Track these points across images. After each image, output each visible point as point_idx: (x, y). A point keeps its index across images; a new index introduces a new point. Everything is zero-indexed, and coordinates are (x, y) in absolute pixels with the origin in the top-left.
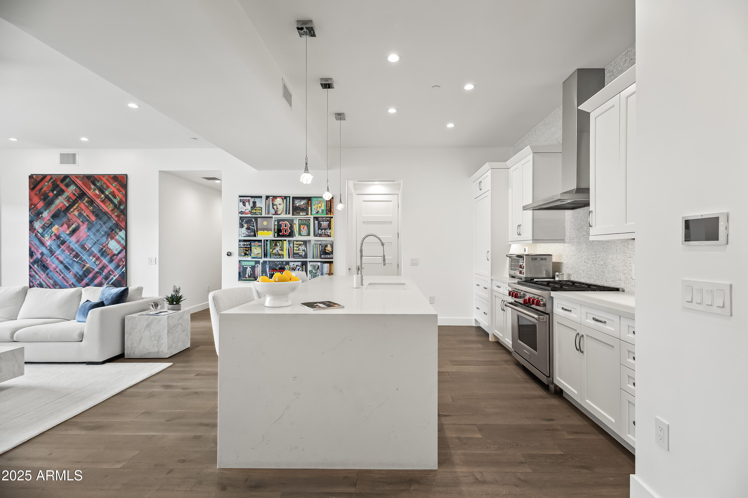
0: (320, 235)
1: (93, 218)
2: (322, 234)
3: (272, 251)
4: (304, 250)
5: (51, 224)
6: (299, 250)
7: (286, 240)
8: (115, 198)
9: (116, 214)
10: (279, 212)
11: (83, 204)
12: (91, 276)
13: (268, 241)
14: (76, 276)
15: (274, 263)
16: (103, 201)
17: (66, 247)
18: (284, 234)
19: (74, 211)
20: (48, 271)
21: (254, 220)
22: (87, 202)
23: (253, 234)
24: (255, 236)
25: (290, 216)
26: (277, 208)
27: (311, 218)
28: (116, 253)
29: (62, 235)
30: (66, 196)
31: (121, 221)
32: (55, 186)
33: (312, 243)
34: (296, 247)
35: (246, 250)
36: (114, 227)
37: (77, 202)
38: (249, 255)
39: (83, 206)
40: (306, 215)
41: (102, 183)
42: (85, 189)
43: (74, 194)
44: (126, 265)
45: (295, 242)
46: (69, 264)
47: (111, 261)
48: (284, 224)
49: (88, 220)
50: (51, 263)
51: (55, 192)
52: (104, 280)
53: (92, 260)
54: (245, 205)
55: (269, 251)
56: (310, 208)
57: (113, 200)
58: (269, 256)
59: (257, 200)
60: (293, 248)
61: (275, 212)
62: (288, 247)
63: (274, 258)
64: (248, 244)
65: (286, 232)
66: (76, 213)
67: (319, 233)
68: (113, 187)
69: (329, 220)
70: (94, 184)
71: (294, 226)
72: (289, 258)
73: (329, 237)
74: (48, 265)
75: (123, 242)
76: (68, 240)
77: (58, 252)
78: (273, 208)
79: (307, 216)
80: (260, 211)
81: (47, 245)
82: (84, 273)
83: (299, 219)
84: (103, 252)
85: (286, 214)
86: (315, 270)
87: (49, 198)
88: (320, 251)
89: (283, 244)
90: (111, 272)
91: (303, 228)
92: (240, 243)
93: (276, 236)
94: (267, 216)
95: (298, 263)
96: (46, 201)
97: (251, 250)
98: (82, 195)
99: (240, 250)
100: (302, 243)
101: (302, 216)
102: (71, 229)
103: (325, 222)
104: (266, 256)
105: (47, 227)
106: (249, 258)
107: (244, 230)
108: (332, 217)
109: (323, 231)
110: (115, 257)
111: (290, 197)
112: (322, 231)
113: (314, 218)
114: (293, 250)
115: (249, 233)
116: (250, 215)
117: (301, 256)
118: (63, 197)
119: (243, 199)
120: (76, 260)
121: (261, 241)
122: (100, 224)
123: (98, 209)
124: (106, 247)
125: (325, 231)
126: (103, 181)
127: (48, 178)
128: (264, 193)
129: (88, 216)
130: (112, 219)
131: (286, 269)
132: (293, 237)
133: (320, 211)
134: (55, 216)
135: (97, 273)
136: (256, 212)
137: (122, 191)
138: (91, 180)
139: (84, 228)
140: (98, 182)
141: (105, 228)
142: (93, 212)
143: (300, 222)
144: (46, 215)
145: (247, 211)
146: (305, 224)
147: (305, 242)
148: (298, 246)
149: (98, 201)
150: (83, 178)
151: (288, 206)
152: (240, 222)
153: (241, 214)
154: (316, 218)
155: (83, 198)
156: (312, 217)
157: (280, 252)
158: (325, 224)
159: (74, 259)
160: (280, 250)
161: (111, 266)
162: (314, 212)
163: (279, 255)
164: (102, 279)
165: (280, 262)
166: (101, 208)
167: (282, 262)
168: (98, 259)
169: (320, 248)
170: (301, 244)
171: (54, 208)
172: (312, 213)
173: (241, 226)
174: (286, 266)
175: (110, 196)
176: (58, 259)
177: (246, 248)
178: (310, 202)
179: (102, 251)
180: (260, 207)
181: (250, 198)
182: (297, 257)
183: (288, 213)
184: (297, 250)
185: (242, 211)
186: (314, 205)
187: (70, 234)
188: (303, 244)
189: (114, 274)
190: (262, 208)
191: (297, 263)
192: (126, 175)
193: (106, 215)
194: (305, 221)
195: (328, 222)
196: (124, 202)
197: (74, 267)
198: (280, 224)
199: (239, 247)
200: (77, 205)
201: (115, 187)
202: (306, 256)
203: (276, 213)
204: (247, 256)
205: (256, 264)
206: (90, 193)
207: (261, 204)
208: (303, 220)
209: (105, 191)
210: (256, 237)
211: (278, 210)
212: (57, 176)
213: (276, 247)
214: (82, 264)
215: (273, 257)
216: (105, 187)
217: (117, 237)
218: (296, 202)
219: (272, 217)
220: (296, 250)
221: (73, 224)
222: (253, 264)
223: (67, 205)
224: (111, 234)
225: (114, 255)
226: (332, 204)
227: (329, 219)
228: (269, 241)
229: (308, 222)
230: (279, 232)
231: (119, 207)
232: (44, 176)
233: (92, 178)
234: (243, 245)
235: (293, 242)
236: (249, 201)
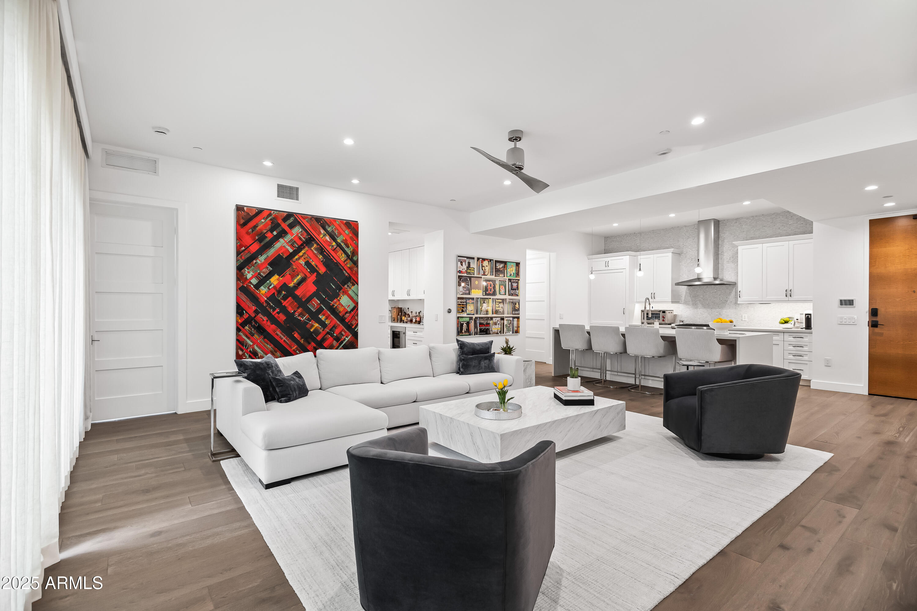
1: (323, 269)
3: (482, 308)
4: (502, 308)
5: (269, 273)
7: (490, 298)
8: (348, 247)
9: (347, 266)
10: (486, 274)
11: (309, 252)
12: (320, 337)
14: (301, 338)
16: (334, 250)
17: (289, 303)
18: (489, 293)
19: (299, 259)
21: (468, 279)
22: (315, 249)
23: (468, 292)
24: (469, 294)
25: (493, 277)
26: (485, 270)
28: (350, 310)
30: (290, 240)
31: (353, 274)
32: (275, 225)
33: (508, 301)
34: (497, 304)
36: (346, 280)
37: (304, 248)
38: (465, 312)
39: (310, 254)
41: (334, 228)
42: (314, 234)
43: (300, 238)
46: (292, 324)
47: (343, 319)
48: (490, 284)
49: (316, 271)
50: (269, 323)
51: (275, 233)
52: (335, 341)
53: (321, 319)
54: (462, 265)
55: (479, 307)
56: (506, 271)
57: (345, 249)
59: (471, 261)
61: (484, 273)
65: (491, 291)
66: (302, 261)
69: (517, 282)
70: (324, 229)
72: (493, 314)
75: (356, 298)
76: (292, 294)
78: (482, 270)
79: (504, 278)
80: (473, 271)
81: (263, 301)
82: (311, 335)
84: (334, 310)
85: (491, 275)
86: (508, 324)
87: (267, 240)
89: (489, 302)
90: (343, 333)
92: (458, 301)
93: (484, 295)
94: (478, 276)
96: (262, 244)
97: (466, 308)
98: (310, 241)
100: (501, 301)
101: (501, 277)
102: (296, 280)
103: (515, 284)
104: (477, 313)
105: (263, 277)
106: (466, 315)
107: (461, 288)
108: (519, 280)
110: (348, 315)
111: (493, 260)
113: (509, 279)
114: (496, 307)
115: (465, 291)
116: (465, 275)
117: (500, 312)
118: (285, 240)
119: (461, 259)
122: (331, 276)
123: (327, 259)
124: (338, 304)
126: (334, 226)
127: (265, 214)
128: (476, 255)
129: (317, 266)
130: (344, 272)
133: (512, 274)
134: (275, 264)
135: (327, 333)
136: (470, 272)
137: (353, 241)
138: (321, 223)
139: (311, 280)
140: (329, 226)
141: (336, 282)
142: (322, 262)
143: (500, 283)
144: (262, 261)
145: (464, 271)
146: (503, 285)
147: (503, 301)
149: (329, 249)
150: (311, 219)
153: (459, 273)
154: (510, 280)
155: (311, 244)
156: (507, 278)
157: (487, 309)
158: (515, 285)
159: (299, 318)
160: (487, 307)
161: (342, 326)
162: (508, 275)
164: (333, 340)
166: (331, 257)
167: (488, 317)
168: (328, 317)
171: (272, 253)
173: (459, 284)
175: (342, 244)
176: (278, 318)
178: (505, 266)
179: (333, 308)
181: (466, 259)
184: (498, 308)
185: (460, 271)
186: (508, 268)
187: (295, 285)
189: (345, 335)
190: (474, 268)
192: (357, 223)
193: (338, 266)
195: (517, 284)
196: (355, 253)
198: (487, 284)
200: (303, 252)
201: (346, 235)
202: (503, 312)
203: (484, 274)
204: (463, 312)
205: (470, 320)
206: (320, 239)
207: (474, 265)
209: (337, 238)
210: (470, 295)
212: (278, 213)
213: (484, 305)
214: (310, 323)
215: (482, 313)
216: (337, 234)
217: (350, 292)
218: (497, 265)
219: (481, 277)
221: (298, 275)
222: (468, 319)
223: (291, 251)
224: (344, 289)
225: (346, 313)
228: (479, 299)
231: (352, 258)
232: (260, 211)
233: (322, 221)
234: (461, 302)
235: (496, 300)
236: (465, 261)
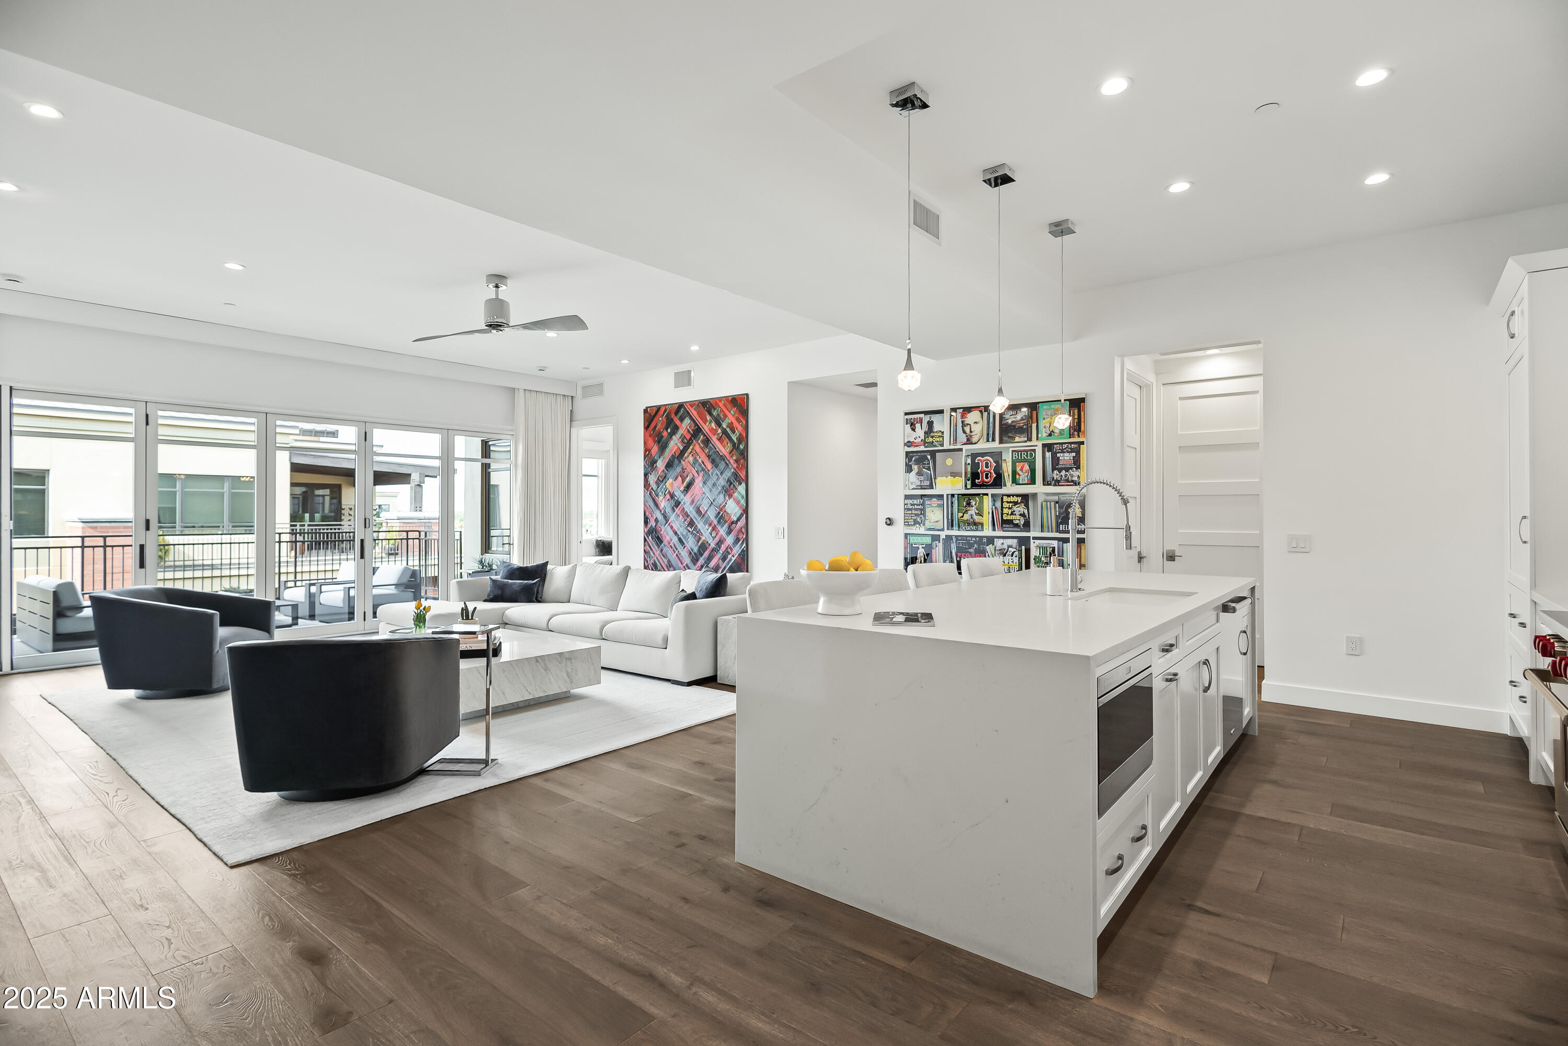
0: (1057, 483)
1: (709, 466)
2: (1061, 479)
3: (962, 517)
4: (1023, 515)
5: (665, 477)
6: (1012, 514)
7: (987, 494)
8: (734, 432)
9: (734, 458)
10: (974, 439)
11: (697, 446)
12: (706, 554)
13: (954, 497)
14: (690, 553)
15: (966, 540)
16: (720, 439)
17: (681, 510)
18: (983, 481)
19: (688, 456)
20: (662, 545)
21: (929, 457)
22: (702, 442)
23: (928, 483)
24: (931, 487)
25: (995, 445)
26: (971, 432)
27: (1036, 446)
28: (735, 519)
29: (676, 493)
30: (681, 435)
31: (742, 469)
32: (669, 422)
33: (1040, 499)
34: (1007, 508)
35: (916, 515)
36: (733, 478)
37: (692, 442)
38: (921, 525)
39: (698, 449)
40: (1027, 440)
41: (719, 411)
42: (700, 422)
43: (689, 431)
44: (747, 539)
45: (1005, 499)
46: (683, 535)
47: (729, 532)
48: (984, 461)
49: (703, 470)
50: (665, 534)
51: (669, 431)
52: (721, 561)
53: (708, 530)
54: (914, 430)
55: (957, 515)
56: (1034, 425)
57: (732, 436)
58: (957, 526)
59: (935, 418)
60: (1002, 510)
61: (968, 440)
62: (992, 509)
63: (966, 530)
64: (920, 502)
65: (987, 478)
66: (691, 459)
67: (1054, 478)
68: (731, 416)
69: (1077, 450)
70: (711, 414)
71: (1004, 465)
72: (994, 530)
73: (1076, 485)
74: (661, 536)
75: (743, 502)
76: (682, 500)
77: (672, 518)
78: (964, 432)
79: (1029, 443)
80: (941, 439)
81: (661, 508)
82: (699, 550)
83: (1013, 451)
84: (722, 517)
85: (988, 441)
86: (1046, 557)
87: (664, 439)
88: (1057, 517)
89: (981, 502)
90: (729, 550)
91: (1022, 469)
92: (907, 501)
93: (969, 487)
94: (952, 447)
95: (1011, 540)
96: (660, 445)
97: (924, 515)
98: (697, 431)
99: (907, 514)
100: (1019, 499)
101: (1019, 443)
102: (685, 484)
103: (1066, 454)
104: (951, 525)
105: (661, 480)
106: (922, 530)
107: (913, 475)
108: (1083, 443)
109: (1063, 473)
110: (734, 525)
112: (1061, 474)
113: (1044, 445)
114: (1002, 514)
115: (921, 481)
116: (922, 448)
117: (1017, 525)
118: (677, 436)
119: (912, 419)
120: (690, 530)
121: (942, 496)
122: (717, 474)
123: (714, 452)
124: (724, 511)
125: (1067, 473)
126: (720, 407)
127: (662, 410)
128: (947, 404)
129: (703, 463)
130: (730, 467)
131: (987, 552)
132: (1001, 488)
133: (1058, 431)
134: (669, 465)
135: (713, 550)
136: (933, 442)
137: (742, 422)
138: (707, 408)
139: (699, 482)
140: (715, 409)
141: (722, 482)
142: (709, 456)
143: (1015, 457)
144: (661, 464)
145: (919, 440)
146: (1025, 461)
147: (1025, 498)
148: (1011, 506)
149: (714, 439)
150: (698, 405)
151: (991, 425)
152: (906, 462)
153: (907, 446)
154: (1048, 447)
155: (698, 437)
156: (1040, 444)
157: (977, 519)
158: (1066, 458)
159: (689, 528)
160: (976, 514)
161: (730, 540)
162: (1043, 434)
163: (975, 524)
164: (719, 559)
165: (977, 539)
166: (717, 450)
167: (981, 537)
168: (714, 528)
169: (1057, 510)
170: (1018, 501)
171: (668, 454)
172: (1040, 436)
173: (909, 469)
174: (988, 547)
175: (728, 430)
176: (672, 527)
177: (916, 510)
178: (1034, 413)
179: (719, 517)
180: (940, 431)
181: (922, 415)
182: (1010, 528)
183: (990, 439)
184: (1010, 515)
185: (909, 442)
186: (1044, 419)
187: (684, 490)
188: (1021, 502)
189: (733, 553)
191: (1009, 542)
192: (747, 395)
193: (724, 460)
194: (1024, 454)
195: (1074, 454)
196: (744, 439)
197: (689, 540)
198: (976, 462)
199: (905, 509)
200: (691, 447)
201: (733, 416)
202: (1027, 526)
203: (969, 442)
204: (918, 525)
206: (706, 428)
207: (941, 425)
208: (1021, 451)
209: (722, 423)
210: (933, 488)
211: (972, 434)
212: (671, 407)
213: (968, 508)
214: (697, 535)
215: (964, 528)
216: (722, 417)
217: (736, 494)
218: (1007, 416)
219: (961, 450)
220: (1008, 514)
221: (687, 477)
222: (928, 540)
223: (681, 448)
224: (728, 491)
225: (733, 523)
226: (1082, 413)
227: (1076, 446)
228: (956, 496)
229: (1031, 455)
230: (974, 477)
231: (738, 447)
232: (659, 408)
233: (708, 405)
234: (912, 505)
235: (1002, 499)
236: (921, 421)
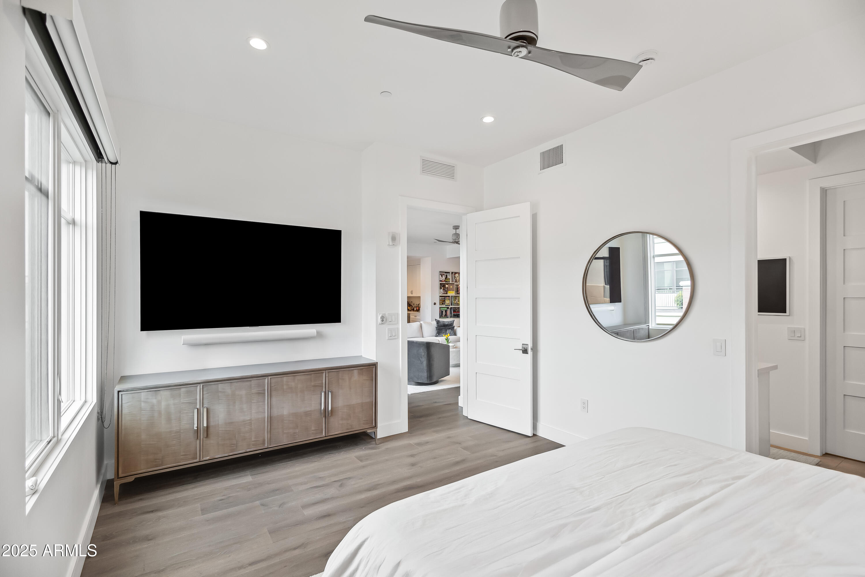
3: (455, 302)
10: (457, 281)
15: (455, 308)
18: (459, 293)
21: (446, 285)
23: (446, 292)
24: (447, 294)
35: (443, 302)
54: (442, 277)
59: (448, 274)
64: (444, 298)
78: (455, 279)
80: (449, 280)
89: (459, 298)
92: (440, 298)
93: (456, 294)
99: (440, 301)
104: (452, 305)
107: (442, 291)
115: (444, 292)
116: (444, 282)
119: (442, 273)
121: (449, 296)
128: (451, 271)
145: (443, 280)
152: (440, 287)
153: (440, 282)
160: (458, 301)
163: (457, 304)
173: (441, 288)
177: (443, 300)
185: (441, 280)
198: (458, 287)
204: (443, 305)
205: (447, 309)
207: (449, 276)
213: (456, 300)
215: (455, 305)
219: (454, 284)
228: (453, 296)
234: (442, 299)
236: (444, 275)
